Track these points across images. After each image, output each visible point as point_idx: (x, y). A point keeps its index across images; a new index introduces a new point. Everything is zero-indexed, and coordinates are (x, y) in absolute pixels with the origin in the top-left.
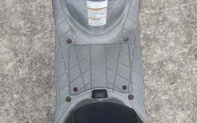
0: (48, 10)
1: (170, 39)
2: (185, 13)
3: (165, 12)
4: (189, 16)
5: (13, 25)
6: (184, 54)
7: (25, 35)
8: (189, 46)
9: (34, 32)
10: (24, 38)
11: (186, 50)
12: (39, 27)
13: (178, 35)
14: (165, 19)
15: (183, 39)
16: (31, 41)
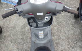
0: (29, 37)
1: (63, 43)
2: (66, 36)
3: (61, 36)
4: (67, 37)
5: (19, 42)
6: (68, 47)
7: (21, 44)
8: (69, 45)
9: (24, 43)
10: (21, 45)
11: (69, 46)
12: (26, 42)
13: (65, 42)
14: (61, 38)
15: (67, 43)
16: (23, 46)
